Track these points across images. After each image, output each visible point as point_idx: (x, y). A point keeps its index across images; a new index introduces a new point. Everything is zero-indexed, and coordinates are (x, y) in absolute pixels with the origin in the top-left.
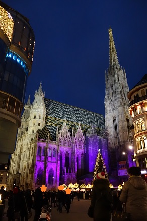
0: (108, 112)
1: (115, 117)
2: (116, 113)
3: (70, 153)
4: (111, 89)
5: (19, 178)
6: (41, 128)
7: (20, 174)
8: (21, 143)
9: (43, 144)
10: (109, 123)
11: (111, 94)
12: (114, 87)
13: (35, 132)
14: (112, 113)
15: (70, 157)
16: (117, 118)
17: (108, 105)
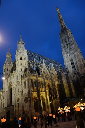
0: (66, 57)
1: (71, 59)
2: (72, 57)
3: (51, 84)
4: (65, 43)
5: (13, 109)
6: (27, 66)
7: (13, 105)
8: (9, 82)
9: (34, 78)
10: (68, 64)
11: (66, 46)
12: (67, 41)
13: (23, 70)
14: (69, 58)
15: (51, 87)
16: (74, 60)
17: (65, 53)
